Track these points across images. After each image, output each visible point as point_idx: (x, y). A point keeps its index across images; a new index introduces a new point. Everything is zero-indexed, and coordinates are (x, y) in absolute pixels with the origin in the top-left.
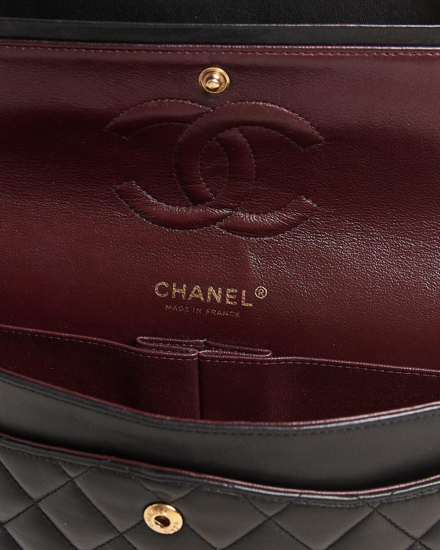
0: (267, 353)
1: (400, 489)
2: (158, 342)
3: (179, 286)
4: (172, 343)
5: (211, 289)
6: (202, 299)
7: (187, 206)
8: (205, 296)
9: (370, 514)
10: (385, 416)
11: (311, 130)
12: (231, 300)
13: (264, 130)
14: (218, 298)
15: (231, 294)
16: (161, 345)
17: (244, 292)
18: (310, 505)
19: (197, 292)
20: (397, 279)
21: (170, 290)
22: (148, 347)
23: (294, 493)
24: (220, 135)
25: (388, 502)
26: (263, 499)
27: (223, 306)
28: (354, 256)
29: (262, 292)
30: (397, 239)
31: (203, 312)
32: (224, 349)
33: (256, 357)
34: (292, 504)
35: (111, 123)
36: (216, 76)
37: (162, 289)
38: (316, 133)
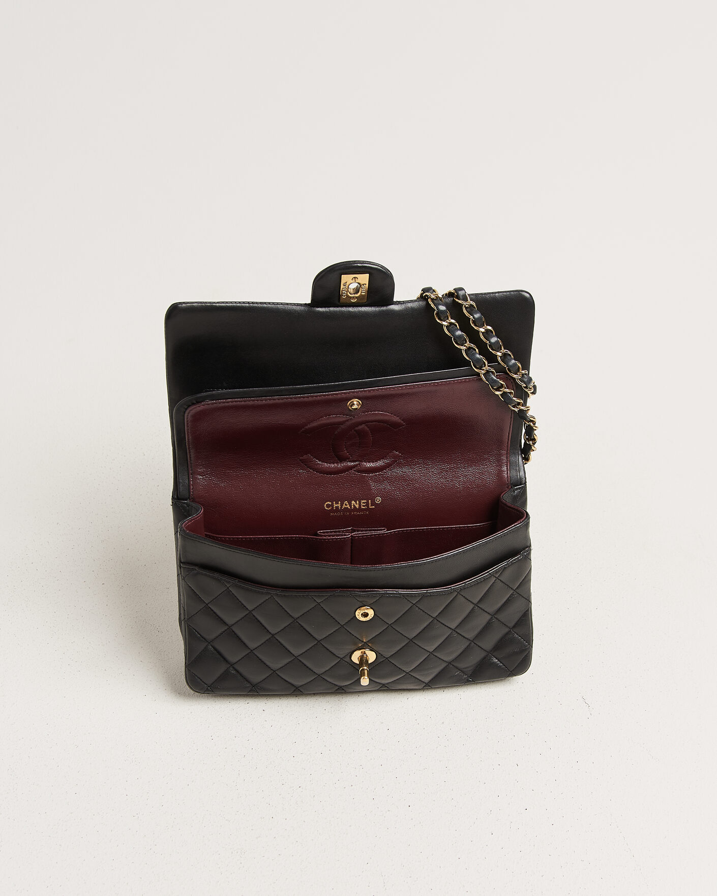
0: (385, 529)
1: (468, 581)
2: (327, 532)
3: (337, 503)
4: (335, 532)
5: (353, 502)
6: (349, 507)
7: (337, 463)
8: (351, 506)
9: (456, 595)
10: (461, 550)
11: (400, 421)
12: (363, 506)
13: (378, 424)
14: (357, 506)
15: (363, 503)
16: (333, 534)
17: (370, 501)
18: (431, 595)
19: (346, 505)
20: (443, 484)
21: (332, 505)
22: (324, 536)
23: (424, 591)
24: (357, 428)
25: (464, 588)
26: (411, 595)
27: (360, 509)
28: (421, 476)
29: (378, 500)
30: (441, 465)
31: (350, 514)
32: (362, 531)
33: (379, 532)
34: (424, 596)
35: (303, 429)
36: (355, 403)
37: (328, 506)
38: (402, 422)
